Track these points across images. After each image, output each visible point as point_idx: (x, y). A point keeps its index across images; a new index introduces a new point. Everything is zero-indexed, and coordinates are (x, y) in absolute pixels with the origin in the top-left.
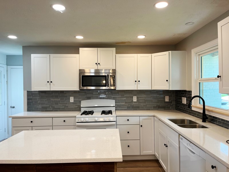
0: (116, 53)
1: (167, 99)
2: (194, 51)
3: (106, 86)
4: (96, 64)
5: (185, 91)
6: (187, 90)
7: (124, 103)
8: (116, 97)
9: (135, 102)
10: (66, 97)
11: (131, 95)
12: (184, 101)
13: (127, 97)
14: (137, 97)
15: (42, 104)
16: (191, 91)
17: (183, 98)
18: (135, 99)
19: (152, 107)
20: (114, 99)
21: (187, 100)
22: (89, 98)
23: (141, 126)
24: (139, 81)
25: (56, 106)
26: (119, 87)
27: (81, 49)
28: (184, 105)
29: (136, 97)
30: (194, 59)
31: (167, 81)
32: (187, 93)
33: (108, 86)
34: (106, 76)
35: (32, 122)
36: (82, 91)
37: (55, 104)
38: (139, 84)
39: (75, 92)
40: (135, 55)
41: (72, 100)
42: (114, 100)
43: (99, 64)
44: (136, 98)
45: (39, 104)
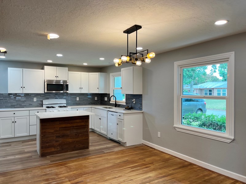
0: (69, 71)
1: (96, 99)
2: (111, 74)
3: (62, 91)
4: (56, 77)
5: (106, 94)
6: (108, 93)
8: (66, 97)
9: (77, 101)
10: (31, 97)
11: (75, 96)
12: (106, 99)
13: (73, 98)
16: (110, 94)
17: (105, 97)
18: (78, 99)
20: (64, 99)
21: (107, 98)
22: (48, 98)
24: (82, 88)
27: (45, 67)
28: (106, 101)
29: (78, 97)
30: (111, 78)
31: (98, 88)
32: (107, 95)
33: (64, 91)
35: (14, 114)
37: (22, 103)
38: (82, 90)
40: (80, 73)
43: (58, 77)
45: (9, 103)
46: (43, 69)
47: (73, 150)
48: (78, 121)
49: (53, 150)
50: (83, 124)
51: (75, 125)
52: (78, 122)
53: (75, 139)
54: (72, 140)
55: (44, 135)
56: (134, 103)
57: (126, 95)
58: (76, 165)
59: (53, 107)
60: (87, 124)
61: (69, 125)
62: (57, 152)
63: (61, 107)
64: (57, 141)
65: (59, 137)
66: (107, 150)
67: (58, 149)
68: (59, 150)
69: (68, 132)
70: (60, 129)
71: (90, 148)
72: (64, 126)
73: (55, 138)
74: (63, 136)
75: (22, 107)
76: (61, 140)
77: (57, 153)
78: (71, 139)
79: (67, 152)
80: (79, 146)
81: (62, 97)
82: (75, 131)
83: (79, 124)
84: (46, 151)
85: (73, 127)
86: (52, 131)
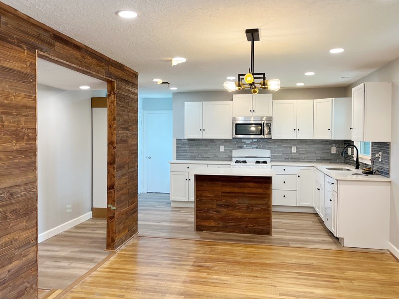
0: (274, 99)
1: (334, 150)
3: (261, 134)
4: (251, 111)
7: (281, 155)
8: (272, 147)
9: (294, 153)
10: (216, 145)
11: (289, 145)
13: (285, 147)
15: (191, 152)
17: (348, 148)
19: (314, 160)
20: (269, 148)
22: (241, 148)
23: (299, 176)
24: (299, 130)
25: (205, 155)
26: (275, 136)
27: (235, 96)
29: (296, 147)
31: (329, 130)
33: (263, 135)
34: (261, 124)
35: (188, 167)
36: (234, 140)
37: (205, 153)
38: (298, 132)
39: (226, 140)
40: (295, 101)
41: (222, 149)
42: (270, 151)
43: (254, 111)
45: (188, 152)
46: (231, 99)
47: (244, 232)
48: (251, 185)
49: (213, 224)
50: (260, 191)
51: (246, 191)
52: (252, 187)
53: (245, 214)
54: (241, 214)
55: (200, 200)
56: (380, 160)
57: (372, 143)
58: (223, 249)
59: (245, 162)
60: (269, 193)
61: (236, 190)
62: (218, 229)
63: (258, 162)
64: (218, 212)
65: (221, 206)
66: (297, 244)
67: (219, 224)
68: (221, 225)
69: (235, 201)
70: (222, 194)
71: (273, 235)
72: (228, 189)
73: (215, 207)
74: (227, 206)
75: (205, 159)
76: (224, 211)
77: (218, 231)
78: (240, 212)
79: (234, 232)
80: (253, 226)
81: (264, 145)
82: (247, 201)
83: (253, 191)
84: (203, 224)
85: (244, 193)
86: (211, 196)
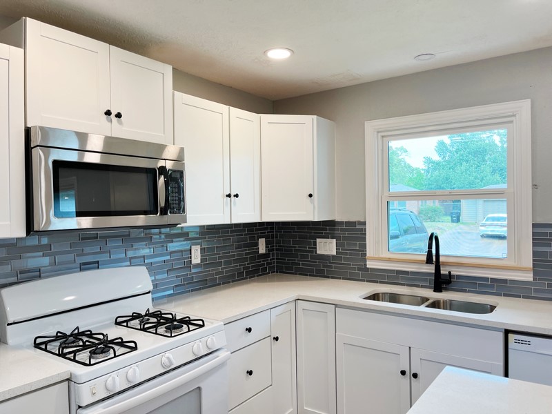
1: (262, 245)
2: (371, 126)
3: (154, 212)
4: (109, 114)
5: (331, 223)
6: (340, 219)
9: (196, 266)
12: (328, 246)
14: (201, 249)
17: (319, 240)
18: (196, 255)
23: (277, 338)
28: (326, 257)
29: (198, 247)
31: (310, 196)
34: (155, 170)
43: (119, 115)
44: (199, 250)
46: (18, 41)
